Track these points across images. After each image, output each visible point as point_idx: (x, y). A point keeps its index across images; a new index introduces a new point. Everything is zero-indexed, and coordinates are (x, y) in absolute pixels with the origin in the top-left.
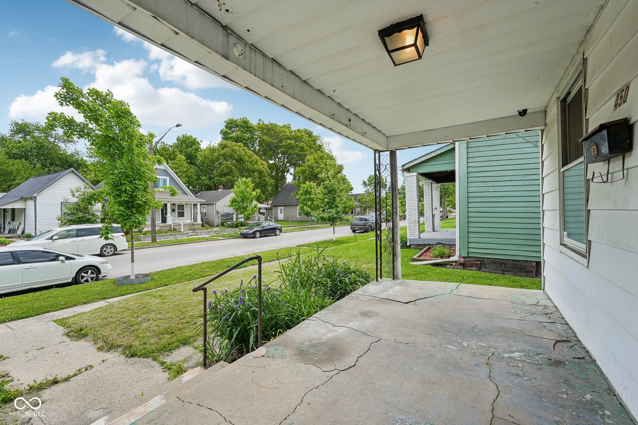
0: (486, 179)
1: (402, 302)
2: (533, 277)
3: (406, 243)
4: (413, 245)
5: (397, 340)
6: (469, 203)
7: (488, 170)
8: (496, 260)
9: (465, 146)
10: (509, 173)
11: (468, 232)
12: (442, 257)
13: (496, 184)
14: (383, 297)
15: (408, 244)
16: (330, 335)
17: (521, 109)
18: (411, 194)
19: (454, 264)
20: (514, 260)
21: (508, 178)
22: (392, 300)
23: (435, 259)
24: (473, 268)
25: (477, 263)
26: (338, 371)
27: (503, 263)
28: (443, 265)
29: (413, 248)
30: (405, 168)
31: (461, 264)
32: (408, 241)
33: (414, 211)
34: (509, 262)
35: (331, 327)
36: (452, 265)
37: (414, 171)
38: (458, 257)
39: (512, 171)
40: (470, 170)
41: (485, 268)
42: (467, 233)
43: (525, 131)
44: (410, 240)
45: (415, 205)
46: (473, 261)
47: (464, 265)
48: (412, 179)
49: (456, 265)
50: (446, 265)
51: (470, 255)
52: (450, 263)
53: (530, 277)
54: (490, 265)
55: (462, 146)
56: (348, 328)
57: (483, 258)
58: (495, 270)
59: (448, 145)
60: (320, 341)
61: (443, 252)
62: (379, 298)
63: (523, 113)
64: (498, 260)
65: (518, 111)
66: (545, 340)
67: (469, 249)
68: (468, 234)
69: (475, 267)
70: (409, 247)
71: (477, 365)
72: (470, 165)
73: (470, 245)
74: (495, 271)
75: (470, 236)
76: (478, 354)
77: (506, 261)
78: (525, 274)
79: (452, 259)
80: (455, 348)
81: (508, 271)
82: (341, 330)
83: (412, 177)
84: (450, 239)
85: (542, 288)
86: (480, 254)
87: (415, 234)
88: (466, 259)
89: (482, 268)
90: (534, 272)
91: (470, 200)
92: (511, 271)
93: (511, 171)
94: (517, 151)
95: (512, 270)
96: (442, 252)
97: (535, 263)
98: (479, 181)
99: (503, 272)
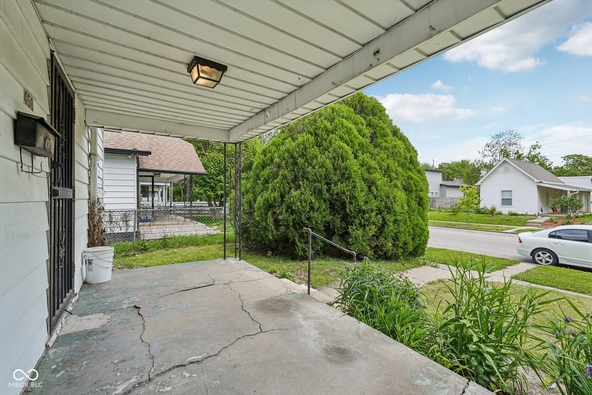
71: (162, 351)
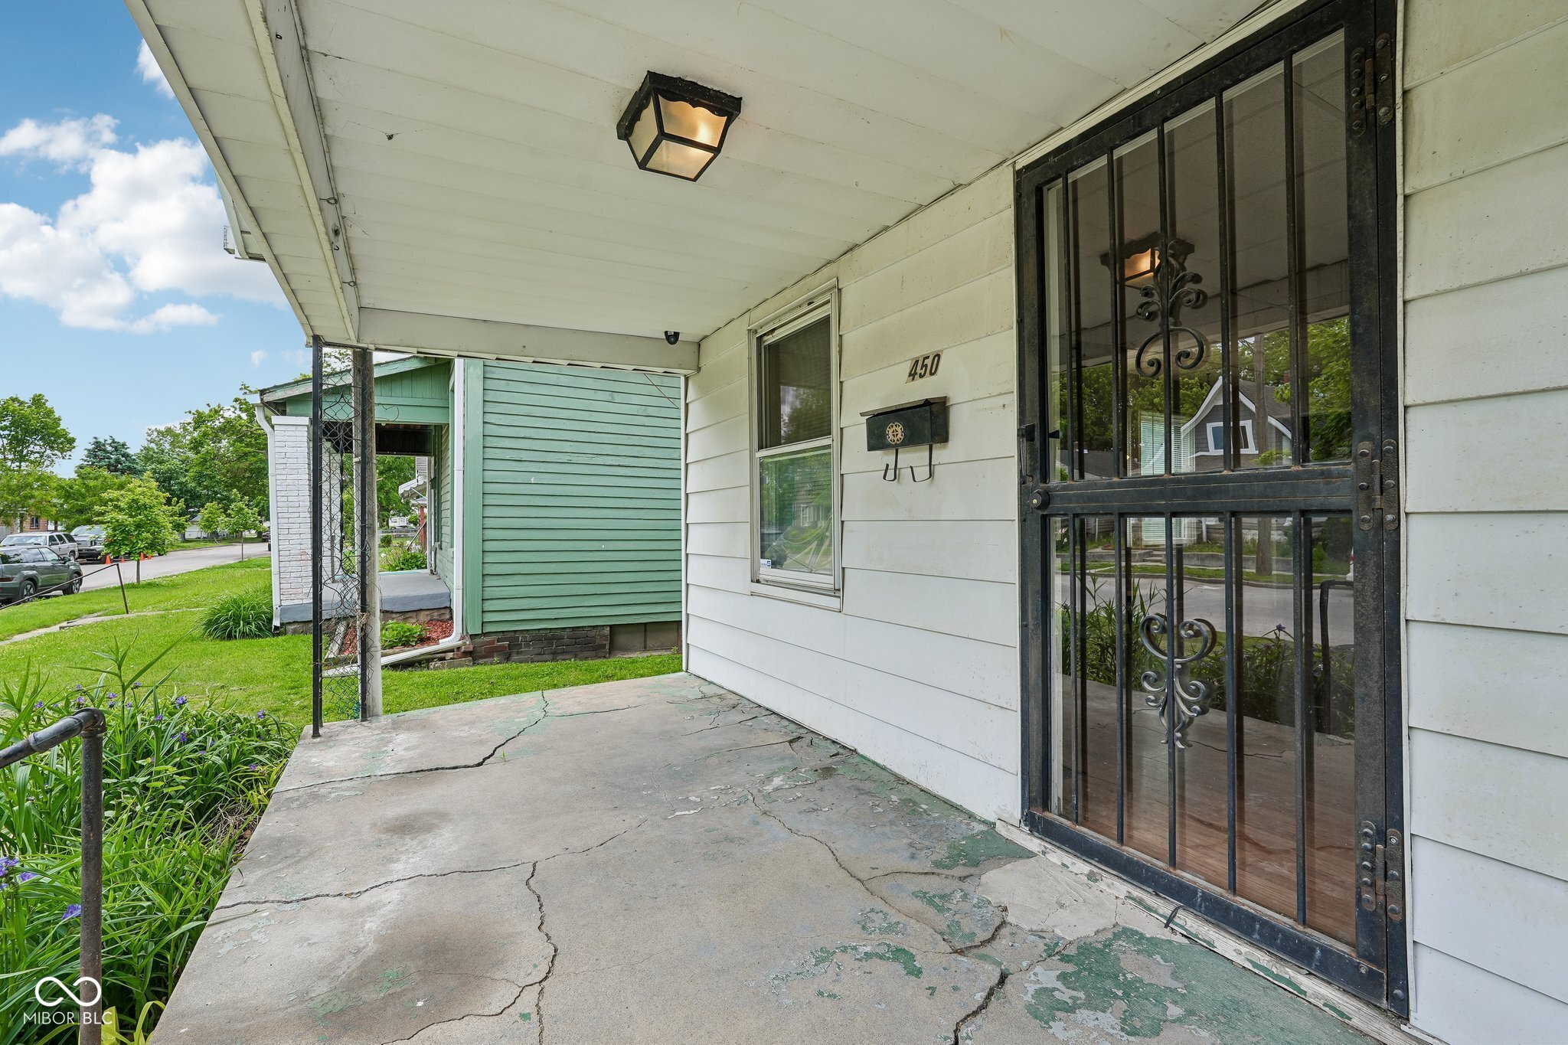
0: (524, 455)
1: (465, 767)
2: (605, 657)
3: (270, 620)
4: (294, 622)
5: (570, 848)
6: (486, 507)
7: (527, 435)
8: (541, 632)
9: (480, 372)
10: (566, 447)
11: (483, 575)
12: (406, 644)
13: (543, 467)
14: (401, 771)
15: (276, 623)
16: (371, 924)
17: (672, 330)
18: (289, 477)
19: (450, 655)
20: (574, 629)
21: (565, 458)
22: (431, 770)
23: (391, 651)
24: (493, 657)
25: (503, 646)
26: (537, 988)
27: (553, 638)
28: (420, 662)
29: (295, 632)
30: (268, 398)
31: (466, 654)
32: (276, 612)
33: (297, 525)
34: (565, 634)
35: (345, 903)
36: (443, 659)
37: (301, 413)
38: (459, 638)
39: (572, 443)
40: (491, 430)
41: (518, 653)
42: (481, 576)
43: (569, 365)
44: (284, 610)
45: (300, 509)
46: (492, 642)
47: (473, 655)
48: (293, 434)
49: (455, 657)
50: (429, 661)
51: (489, 629)
52: (440, 656)
53: (600, 657)
54: (529, 646)
55: (471, 370)
56: (407, 882)
57: (515, 631)
58: (540, 654)
59: (404, 360)
60: (361, 957)
61: (409, 630)
62: (389, 777)
63: (672, 338)
64: (544, 632)
65: (666, 333)
66: (776, 746)
67: (486, 615)
68: (483, 581)
69: (497, 656)
70: (278, 632)
71: (756, 823)
72: (490, 418)
73: (488, 606)
74: (540, 657)
75: (486, 584)
76: (735, 805)
77: (559, 633)
78: (592, 653)
79: (445, 643)
80: (692, 812)
81: (564, 652)
82: (392, 895)
83: (294, 428)
84: (405, 597)
85: (684, 668)
86: (509, 624)
87: (300, 590)
88: (478, 640)
89: (513, 654)
90: (607, 647)
91: (489, 500)
92: (568, 652)
93: (569, 443)
94: (580, 404)
95: (570, 648)
96: (405, 632)
97: (608, 629)
98: (508, 457)
99: (555, 656)
